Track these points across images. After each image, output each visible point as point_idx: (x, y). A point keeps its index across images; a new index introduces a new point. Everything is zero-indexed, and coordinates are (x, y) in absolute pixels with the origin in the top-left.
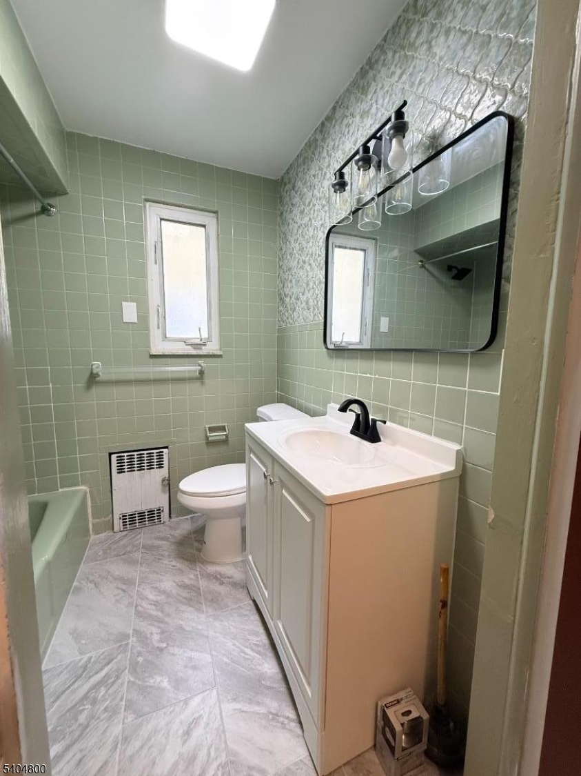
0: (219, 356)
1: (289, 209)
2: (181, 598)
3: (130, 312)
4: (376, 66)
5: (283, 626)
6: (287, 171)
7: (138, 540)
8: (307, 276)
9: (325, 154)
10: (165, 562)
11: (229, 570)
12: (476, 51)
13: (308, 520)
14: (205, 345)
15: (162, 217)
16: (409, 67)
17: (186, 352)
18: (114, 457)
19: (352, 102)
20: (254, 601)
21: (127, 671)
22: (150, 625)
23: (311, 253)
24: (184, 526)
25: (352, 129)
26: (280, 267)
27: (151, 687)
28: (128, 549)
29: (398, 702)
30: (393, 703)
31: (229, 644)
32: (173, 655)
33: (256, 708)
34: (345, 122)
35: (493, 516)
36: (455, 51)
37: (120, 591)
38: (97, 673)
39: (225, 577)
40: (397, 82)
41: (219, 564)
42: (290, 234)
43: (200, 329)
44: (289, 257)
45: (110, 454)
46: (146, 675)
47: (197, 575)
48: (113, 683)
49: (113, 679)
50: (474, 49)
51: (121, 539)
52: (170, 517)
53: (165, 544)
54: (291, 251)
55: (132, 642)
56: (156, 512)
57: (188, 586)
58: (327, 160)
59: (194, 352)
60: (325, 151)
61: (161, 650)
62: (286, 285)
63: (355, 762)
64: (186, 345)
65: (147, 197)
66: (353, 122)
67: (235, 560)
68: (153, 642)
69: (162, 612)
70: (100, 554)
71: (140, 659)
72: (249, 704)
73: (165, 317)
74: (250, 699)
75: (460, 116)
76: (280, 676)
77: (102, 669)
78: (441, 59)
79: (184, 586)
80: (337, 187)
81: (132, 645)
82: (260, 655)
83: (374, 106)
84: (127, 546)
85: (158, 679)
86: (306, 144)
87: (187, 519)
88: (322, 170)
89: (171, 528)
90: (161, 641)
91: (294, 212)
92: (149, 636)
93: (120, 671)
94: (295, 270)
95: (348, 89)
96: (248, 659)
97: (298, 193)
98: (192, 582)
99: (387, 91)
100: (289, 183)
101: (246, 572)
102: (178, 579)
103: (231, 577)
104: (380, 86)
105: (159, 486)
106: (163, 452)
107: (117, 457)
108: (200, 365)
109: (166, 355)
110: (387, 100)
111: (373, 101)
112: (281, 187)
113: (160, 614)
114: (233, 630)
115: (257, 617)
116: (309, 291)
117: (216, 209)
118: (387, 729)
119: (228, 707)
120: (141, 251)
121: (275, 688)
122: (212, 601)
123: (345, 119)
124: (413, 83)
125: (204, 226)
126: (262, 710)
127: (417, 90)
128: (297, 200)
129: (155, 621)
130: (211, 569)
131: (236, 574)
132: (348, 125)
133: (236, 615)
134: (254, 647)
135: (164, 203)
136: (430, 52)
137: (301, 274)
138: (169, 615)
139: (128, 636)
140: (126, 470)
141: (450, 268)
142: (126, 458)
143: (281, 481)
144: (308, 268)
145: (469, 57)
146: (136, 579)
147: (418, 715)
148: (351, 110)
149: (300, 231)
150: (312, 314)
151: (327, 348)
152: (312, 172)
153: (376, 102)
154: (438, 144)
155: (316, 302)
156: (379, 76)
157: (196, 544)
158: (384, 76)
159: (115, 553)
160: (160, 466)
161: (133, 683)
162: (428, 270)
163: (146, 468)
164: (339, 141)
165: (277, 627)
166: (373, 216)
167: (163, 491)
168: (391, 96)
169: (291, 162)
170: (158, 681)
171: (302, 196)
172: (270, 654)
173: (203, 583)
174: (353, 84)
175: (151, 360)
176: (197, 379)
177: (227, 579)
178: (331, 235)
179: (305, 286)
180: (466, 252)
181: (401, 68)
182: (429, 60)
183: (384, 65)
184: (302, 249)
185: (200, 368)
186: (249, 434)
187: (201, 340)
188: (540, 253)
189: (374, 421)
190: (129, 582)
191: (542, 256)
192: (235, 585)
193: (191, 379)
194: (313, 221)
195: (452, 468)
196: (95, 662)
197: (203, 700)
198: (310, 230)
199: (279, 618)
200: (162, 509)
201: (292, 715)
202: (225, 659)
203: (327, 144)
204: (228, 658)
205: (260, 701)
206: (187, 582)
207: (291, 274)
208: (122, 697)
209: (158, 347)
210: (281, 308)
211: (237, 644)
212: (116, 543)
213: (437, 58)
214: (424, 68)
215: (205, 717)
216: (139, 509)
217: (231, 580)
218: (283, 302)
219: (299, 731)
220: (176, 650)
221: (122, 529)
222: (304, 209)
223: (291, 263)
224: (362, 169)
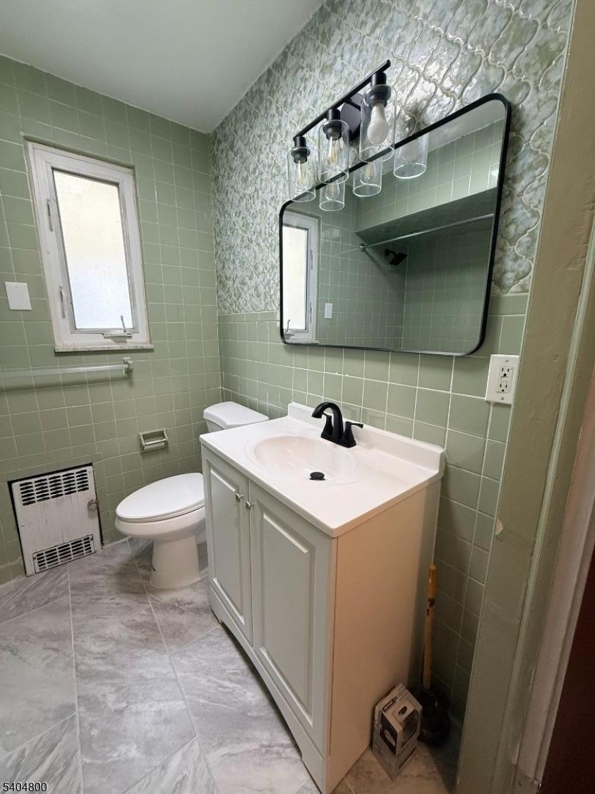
0: (150, 350)
1: (226, 173)
2: (135, 642)
3: (19, 295)
4: (340, 9)
5: (268, 652)
6: (221, 124)
7: (61, 581)
8: (255, 257)
9: (273, 111)
10: (105, 601)
11: (186, 595)
12: (469, 16)
13: (305, 551)
14: (130, 337)
15: (54, 166)
16: (385, 19)
17: (106, 347)
18: (16, 486)
19: (310, 51)
20: (223, 625)
21: (79, 752)
22: (101, 685)
23: (258, 230)
24: (123, 553)
25: (310, 84)
26: (218, 244)
27: (115, 762)
28: (52, 594)
29: (394, 701)
30: (389, 705)
31: (204, 681)
32: (137, 713)
33: (247, 746)
34: (300, 74)
35: (502, 529)
36: (442, 11)
37: (51, 652)
38: (35, 770)
39: (185, 604)
40: (368, 35)
41: (174, 590)
42: (230, 205)
43: (122, 318)
44: (229, 233)
45: (10, 483)
46: (107, 749)
47: (150, 608)
48: (62, 775)
49: (61, 770)
50: (467, 13)
51: (38, 584)
52: (102, 544)
53: (102, 579)
54: (232, 225)
55: (79, 713)
56: (83, 542)
57: (140, 624)
58: (276, 119)
59: (117, 347)
60: (274, 106)
61: (121, 712)
62: (226, 266)
63: (356, 770)
64: (105, 338)
65: (27, 135)
66: (310, 77)
67: (191, 582)
68: (109, 704)
69: (113, 664)
70: (11, 608)
71: (95, 732)
72: (238, 743)
73: (71, 303)
74: (238, 738)
75: (447, 92)
76: (266, 702)
77: (42, 762)
78: (426, 17)
79: (137, 626)
80: (298, 156)
81: (80, 718)
82: (241, 685)
83: (339, 61)
84: (49, 592)
85: (123, 748)
86: (247, 95)
87: (125, 542)
88: (270, 130)
89: (105, 556)
90: (118, 701)
91: (233, 178)
92: (101, 698)
93: (69, 757)
94: (239, 249)
95: (303, 33)
96: (229, 693)
97: (239, 155)
98: (144, 619)
99: (356, 45)
100: (225, 141)
101: (209, 593)
102: (126, 618)
103: (191, 603)
104: (346, 36)
105: (86, 512)
106: (85, 471)
107: (21, 485)
108: (127, 363)
109: (79, 352)
110: (355, 56)
111: (338, 54)
112: (214, 144)
113: (110, 668)
114: (204, 664)
115: (229, 642)
116: (258, 275)
117: (131, 163)
118: (387, 732)
119: (215, 756)
120: (28, 211)
121: (264, 716)
122: (174, 635)
123: (300, 70)
124: (390, 41)
125: (117, 184)
126: (255, 746)
127: (395, 49)
128: (236, 163)
129: (107, 678)
130: (166, 598)
131: (199, 598)
132: (304, 80)
133: (205, 645)
134: (233, 677)
135: (55, 146)
136: (412, 5)
137: (247, 254)
138: (123, 666)
139: (72, 707)
140: (36, 499)
141: (387, 252)
142: (34, 484)
143: (261, 505)
144: (256, 249)
145: (460, 22)
146: (70, 630)
147: (413, 709)
148: (308, 60)
149: (243, 203)
150: (263, 303)
151: (285, 342)
152: (257, 131)
153: (342, 56)
154: (421, 120)
155: (268, 289)
156: (344, 22)
157: (142, 571)
158: (351, 25)
159: (34, 603)
160: (84, 487)
161: (91, 765)
162: (367, 253)
163: (64, 492)
164: (293, 97)
165: (262, 656)
166: (336, 194)
167: (91, 516)
168: (361, 51)
169: (227, 115)
170: (124, 751)
171: (244, 160)
172: (251, 680)
173: (158, 617)
174: (309, 28)
175: (58, 358)
176: (123, 379)
177: (187, 606)
178: (285, 212)
179: (252, 269)
180: (407, 238)
181: (373, 17)
182: (410, 16)
183: (351, 9)
184: (246, 225)
185: (127, 365)
186: (204, 446)
187: (125, 331)
188: (568, 265)
189: (349, 424)
190: (62, 637)
191: (570, 268)
192: (197, 610)
193: (115, 380)
194: (260, 192)
195: (436, 472)
196: (32, 754)
197: (184, 756)
198: (256, 203)
199: (263, 645)
200: (90, 537)
201: (285, 740)
202: (202, 701)
203: (275, 97)
204: (205, 697)
205: (250, 736)
206: (138, 619)
207: (234, 254)
208: (79, 788)
209: (66, 341)
210: (221, 293)
211: (212, 678)
212: (34, 589)
213: (421, 14)
214: (403, 24)
215: (190, 777)
216: (60, 542)
217: (192, 606)
218: (224, 286)
219: (296, 756)
220: (140, 707)
221: (38, 571)
222: (247, 176)
223: (233, 239)
224: (331, 138)
